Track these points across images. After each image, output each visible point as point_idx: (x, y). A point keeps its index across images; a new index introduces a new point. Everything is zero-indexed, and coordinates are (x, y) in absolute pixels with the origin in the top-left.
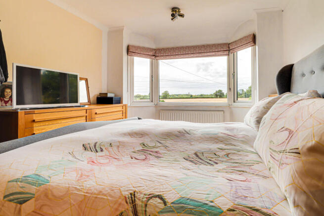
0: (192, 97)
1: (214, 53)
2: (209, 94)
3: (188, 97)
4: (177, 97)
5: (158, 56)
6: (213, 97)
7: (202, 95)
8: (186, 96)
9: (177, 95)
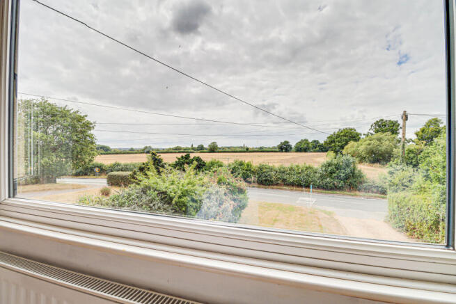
0: (247, 150)
2: (271, 147)
3: (243, 150)
4: (227, 150)
6: (277, 150)
7: (261, 148)
8: (240, 149)
9: (229, 148)
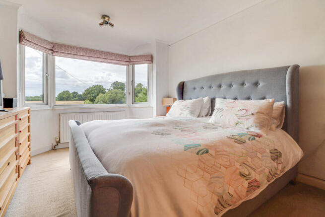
1: (117, 62)
5: (57, 52)
